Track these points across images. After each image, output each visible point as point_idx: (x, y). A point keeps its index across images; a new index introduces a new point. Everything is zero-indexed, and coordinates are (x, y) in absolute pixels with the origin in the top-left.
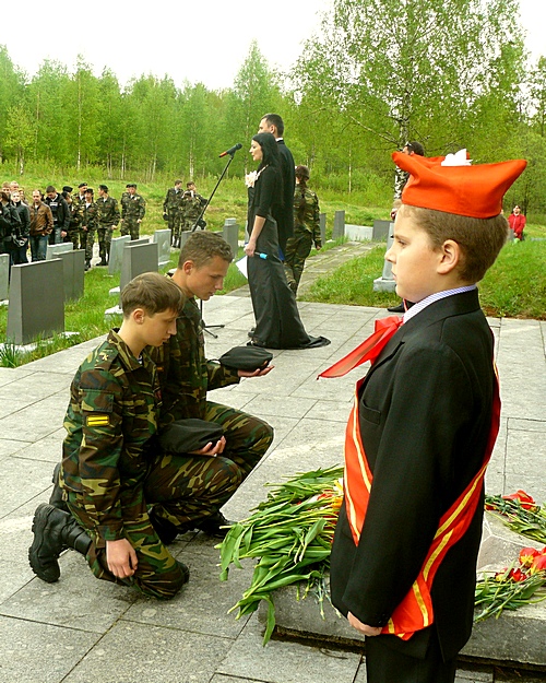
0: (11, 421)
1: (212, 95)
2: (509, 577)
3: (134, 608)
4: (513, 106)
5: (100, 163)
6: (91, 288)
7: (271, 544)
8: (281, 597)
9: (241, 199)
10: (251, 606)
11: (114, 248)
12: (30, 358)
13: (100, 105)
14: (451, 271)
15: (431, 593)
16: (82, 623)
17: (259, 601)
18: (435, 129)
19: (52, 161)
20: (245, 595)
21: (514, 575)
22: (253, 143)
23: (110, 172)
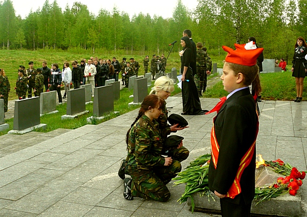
0: (97, 143)
1: (165, 21)
2: (273, 187)
3: (145, 203)
4: (280, 20)
5: (123, 49)
6: (122, 96)
7: (191, 178)
8: (195, 196)
9: (177, 60)
10: (185, 199)
11: (131, 80)
12: (102, 121)
13: (123, 27)
14: (241, 82)
15: (240, 183)
16: (127, 208)
17: (187, 198)
18: (250, 31)
19: (105, 48)
20: (183, 196)
21: (275, 186)
22: (181, 41)
23: (127, 52)
